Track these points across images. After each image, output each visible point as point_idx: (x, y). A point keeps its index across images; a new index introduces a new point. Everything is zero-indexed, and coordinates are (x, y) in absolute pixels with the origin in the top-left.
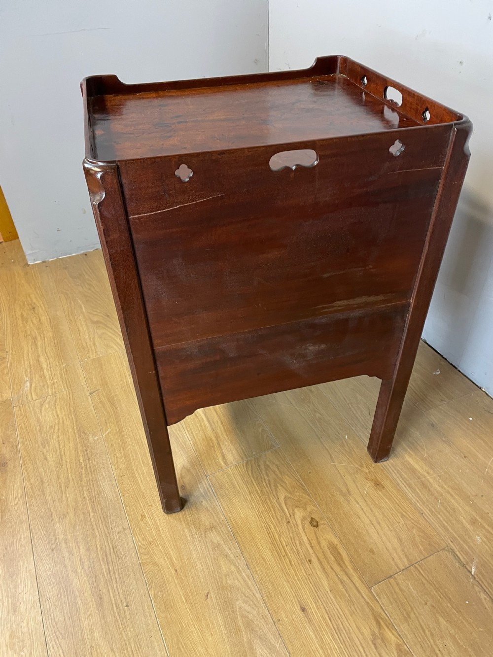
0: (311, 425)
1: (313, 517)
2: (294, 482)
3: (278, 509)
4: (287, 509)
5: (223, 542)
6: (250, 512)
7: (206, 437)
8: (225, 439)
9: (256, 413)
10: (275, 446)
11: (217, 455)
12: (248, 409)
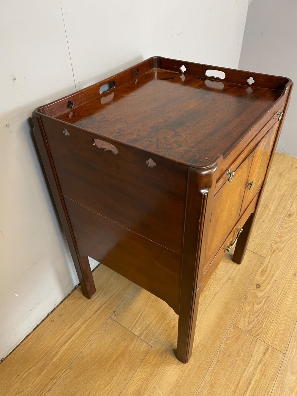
1: (256, 288)
4: (262, 300)
8: (253, 360)
9: (219, 353)
10: (233, 326)
11: (268, 358)
12: (219, 361)
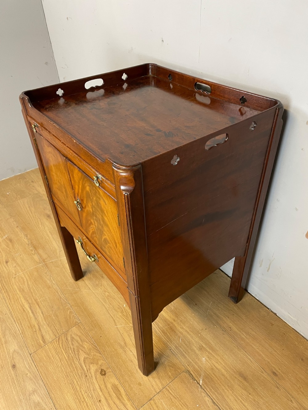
0: (102, 301)
1: (102, 368)
2: (90, 346)
3: (79, 368)
4: (86, 366)
5: (41, 401)
6: (60, 374)
7: (31, 325)
8: (44, 324)
9: (65, 301)
10: (78, 322)
11: (38, 337)
12: (60, 299)
